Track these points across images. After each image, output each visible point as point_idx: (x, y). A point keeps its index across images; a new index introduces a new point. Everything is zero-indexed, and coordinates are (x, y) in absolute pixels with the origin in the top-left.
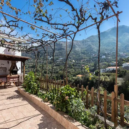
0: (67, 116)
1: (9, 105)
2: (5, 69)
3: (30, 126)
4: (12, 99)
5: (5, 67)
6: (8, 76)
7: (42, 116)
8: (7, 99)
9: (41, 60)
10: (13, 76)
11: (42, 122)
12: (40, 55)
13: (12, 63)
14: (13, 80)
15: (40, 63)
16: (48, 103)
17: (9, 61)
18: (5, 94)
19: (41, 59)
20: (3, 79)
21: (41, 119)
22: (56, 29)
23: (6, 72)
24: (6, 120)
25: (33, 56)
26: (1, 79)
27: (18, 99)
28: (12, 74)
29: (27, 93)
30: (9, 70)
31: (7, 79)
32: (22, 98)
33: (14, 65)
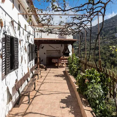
0: (85, 100)
1: (53, 80)
2: (60, 51)
3: (56, 98)
4: (58, 77)
5: (59, 50)
6: (61, 58)
7: (69, 95)
8: (54, 76)
9: (105, 40)
10: (65, 57)
11: (66, 99)
12: (104, 33)
13: (65, 46)
14: (63, 62)
15: (105, 44)
16: (77, 86)
17: (62, 44)
18: (55, 72)
19: (105, 38)
20: (56, 60)
21: (67, 96)
22: (77, 12)
23: (60, 54)
24: (45, 89)
25: (95, 36)
26: (55, 60)
27: (61, 78)
28: (65, 56)
29: (69, 73)
30: (62, 53)
31: (58, 60)
32: (65, 78)
33: (66, 48)
